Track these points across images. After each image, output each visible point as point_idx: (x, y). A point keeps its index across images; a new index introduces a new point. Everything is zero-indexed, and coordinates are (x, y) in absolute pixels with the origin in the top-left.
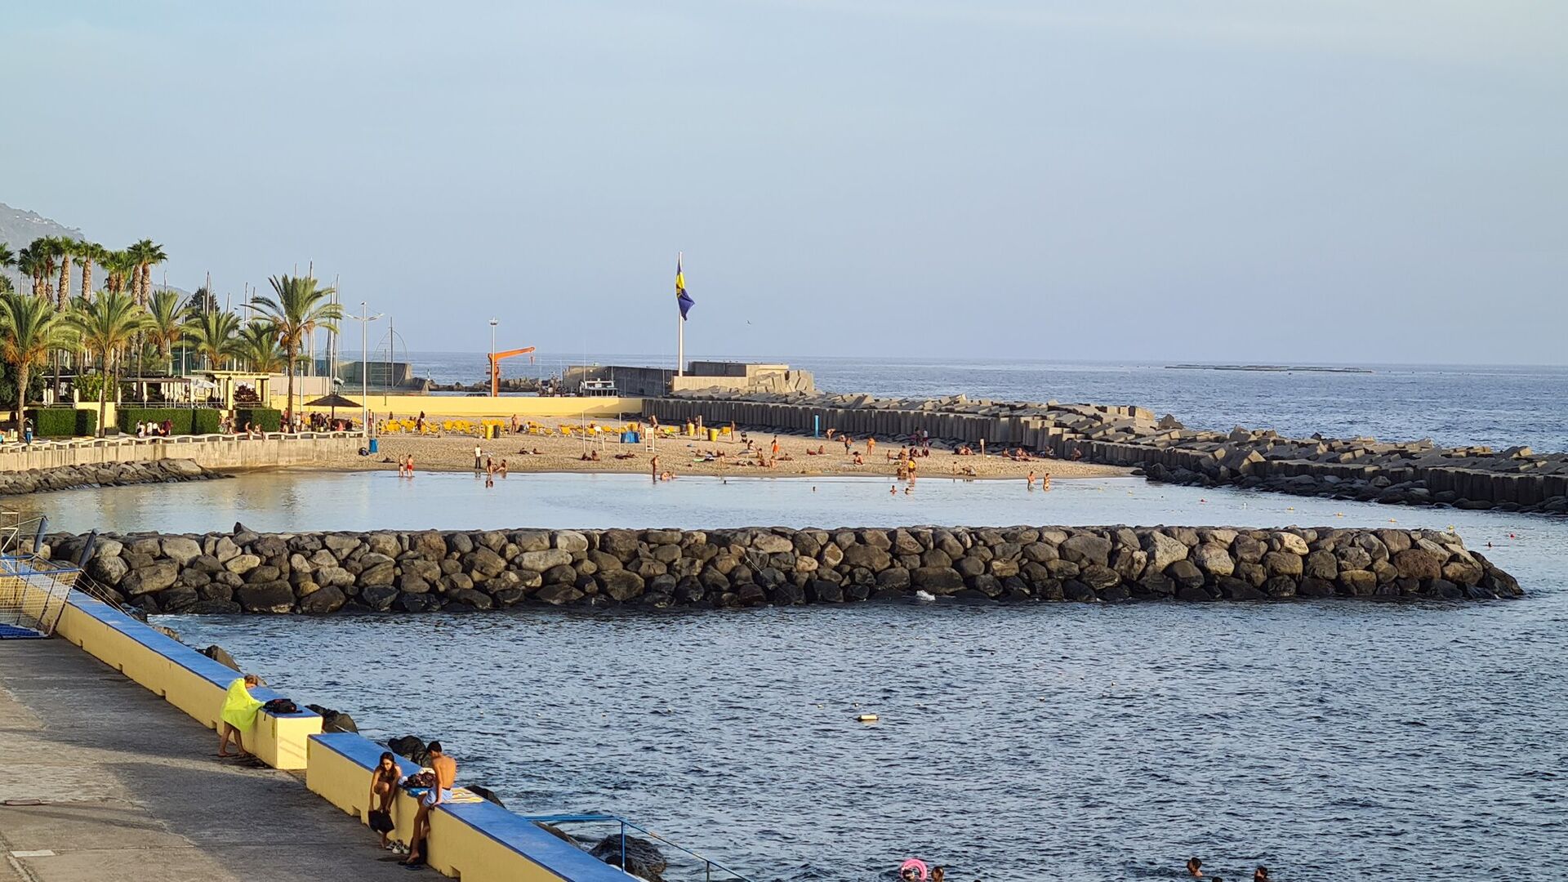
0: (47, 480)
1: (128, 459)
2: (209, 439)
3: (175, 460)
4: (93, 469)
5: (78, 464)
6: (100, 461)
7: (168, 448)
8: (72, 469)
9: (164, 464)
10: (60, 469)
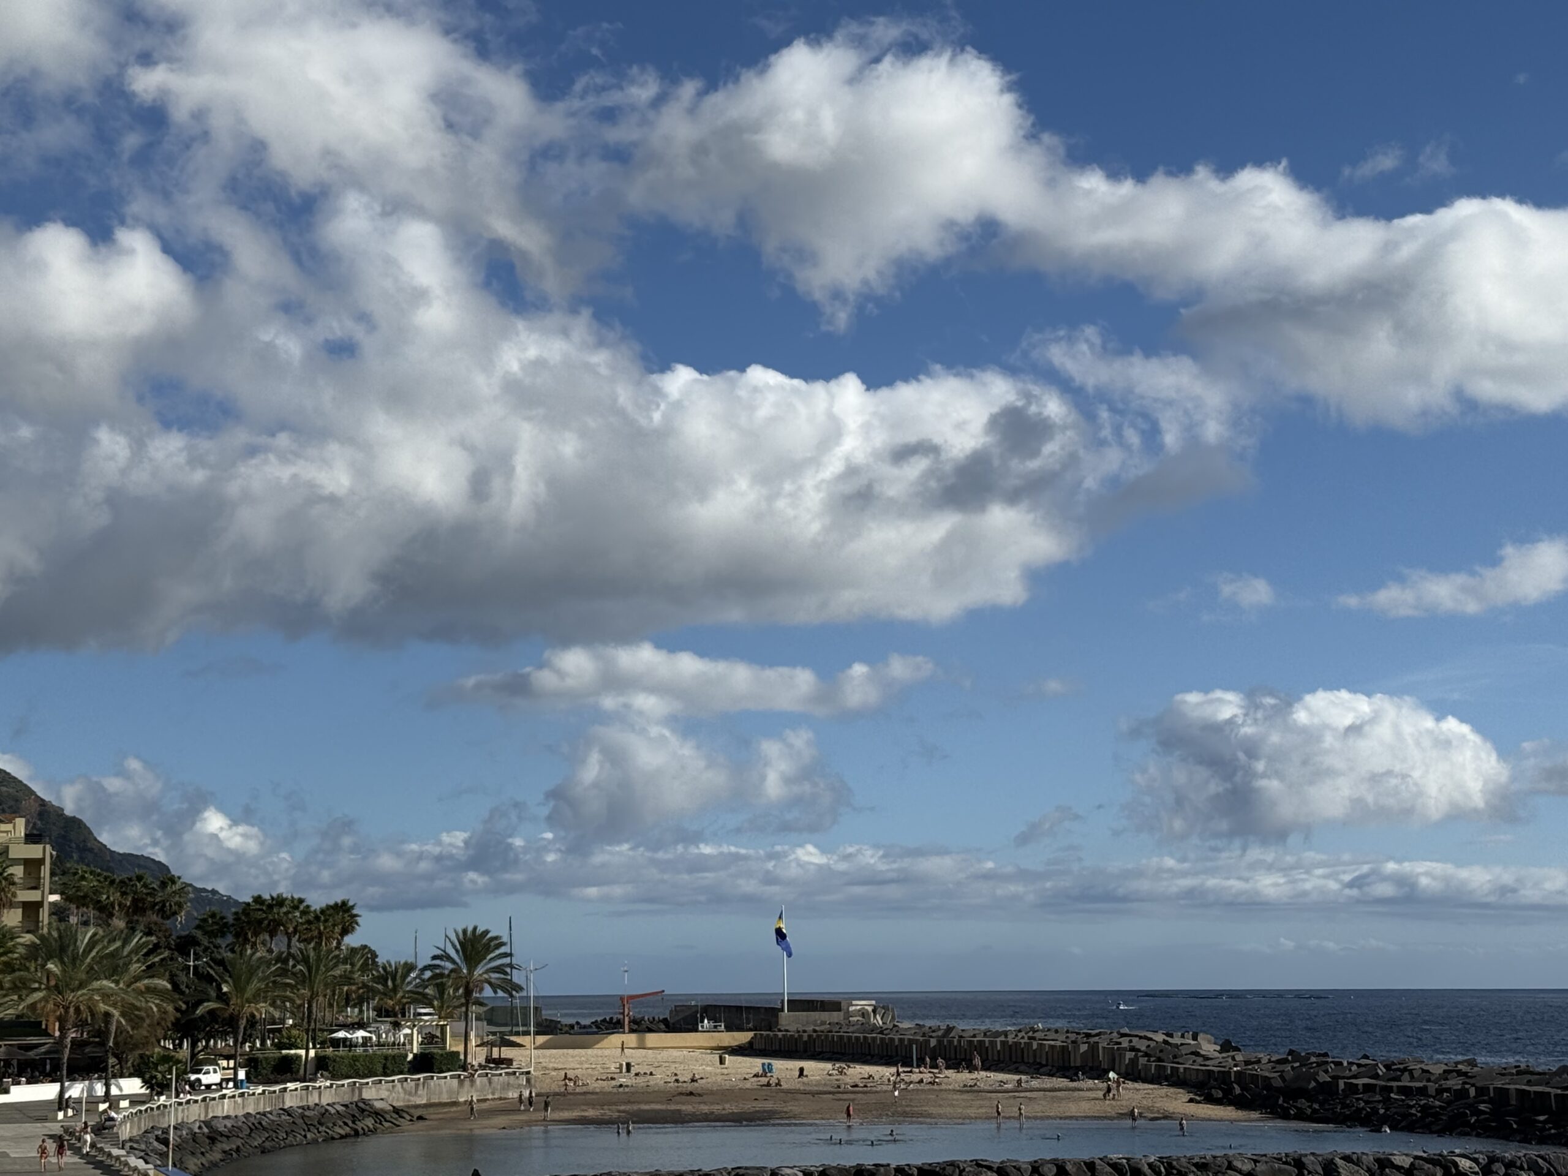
0: (260, 1123)
1: (330, 1102)
2: (399, 1080)
3: (369, 1100)
4: (300, 1111)
5: (286, 1107)
6: (305, 1103)
7: (364, 1090)
8: (281, 1112)
9: (361, 1105)
10: (270, 1113)
